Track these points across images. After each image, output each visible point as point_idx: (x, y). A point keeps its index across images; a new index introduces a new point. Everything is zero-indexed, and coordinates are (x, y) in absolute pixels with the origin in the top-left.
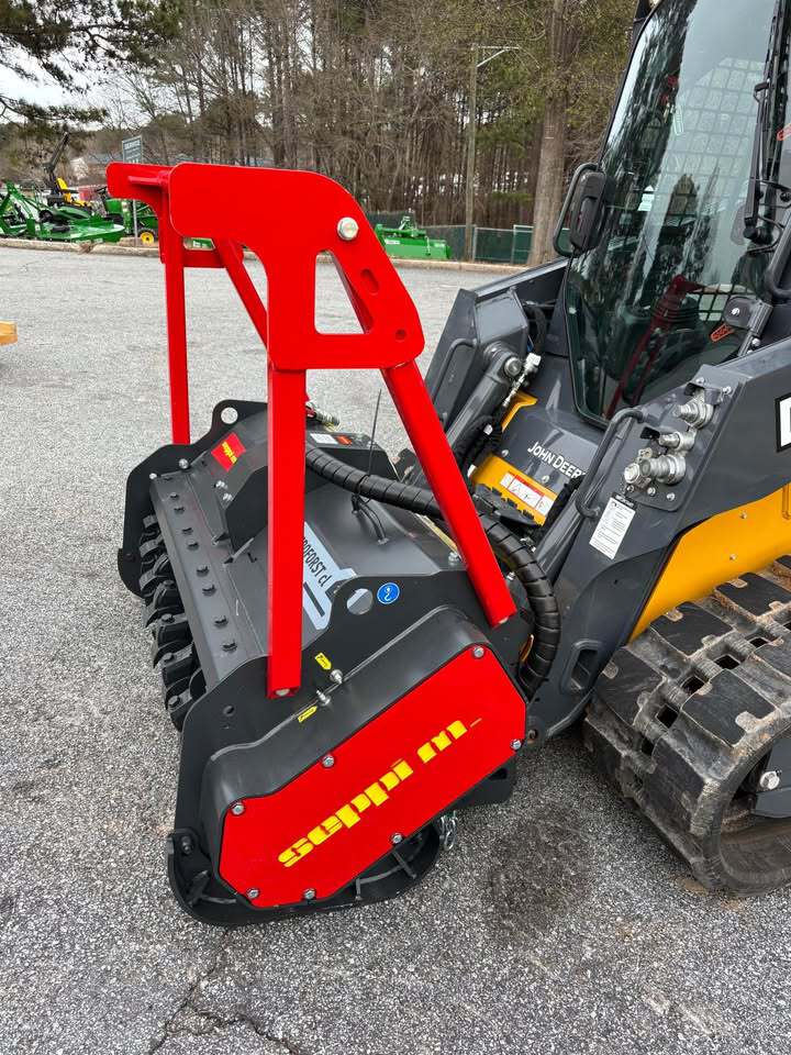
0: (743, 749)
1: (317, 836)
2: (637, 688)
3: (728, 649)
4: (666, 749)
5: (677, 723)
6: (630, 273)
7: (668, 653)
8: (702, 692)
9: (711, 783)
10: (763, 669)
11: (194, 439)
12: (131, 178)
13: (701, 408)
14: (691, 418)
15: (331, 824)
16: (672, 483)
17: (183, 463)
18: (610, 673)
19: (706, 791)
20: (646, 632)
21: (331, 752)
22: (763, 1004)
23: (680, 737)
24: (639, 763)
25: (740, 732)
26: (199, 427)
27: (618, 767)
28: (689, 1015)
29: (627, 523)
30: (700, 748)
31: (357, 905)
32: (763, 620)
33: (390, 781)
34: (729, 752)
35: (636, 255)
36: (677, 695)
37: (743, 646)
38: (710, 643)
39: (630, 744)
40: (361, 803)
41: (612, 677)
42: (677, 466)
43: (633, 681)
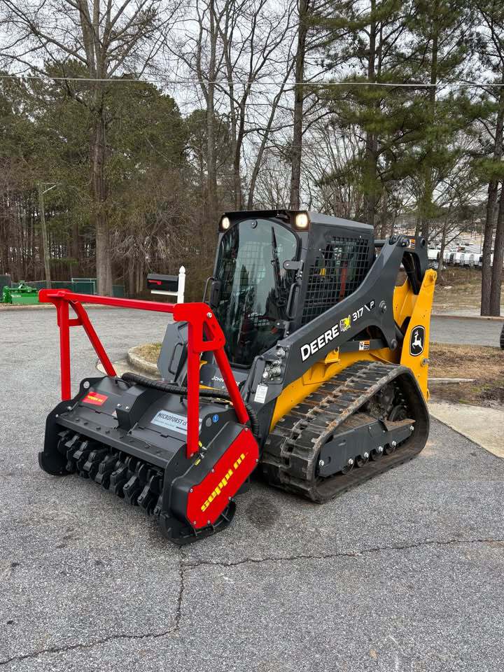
0: (315, 448)
1: (210, 499)
2: (278, 444)
3: (301, 425)
4: (293, 458)
5: (294, 449)
6: (228, 314)
7: (285, 431)
8: (299, 437)
9: (310, 461)
10: (313, 427)
11: (72, 397)
12: (49, 295)
13: (281, 352)
14: (279, 356)
15: (214, 494)
16: (278, 375)
17: (70, 408)
18: (268, 443)
19: (309, 464)
20: (275, 428)
21: (213, 468)
22: (338, 523)
23: (297, 453)
24: (285, 467)
25: (314, 444)
26: (74, 393)
27: (278, 471)
28: (321, 529)
29: (266, 391)
30: (304, 454)
31: (215, 533)
32: (308, 415)
33: (227, 477)
34: (312, 450)
35: (230, 306)
36: (291, 441)
37: (305, 423)
38: (296, 424)
39: (280, 462)
40: (221, 485)
41: (269, 443)
42: (278, 370)
43: (277, 442)
